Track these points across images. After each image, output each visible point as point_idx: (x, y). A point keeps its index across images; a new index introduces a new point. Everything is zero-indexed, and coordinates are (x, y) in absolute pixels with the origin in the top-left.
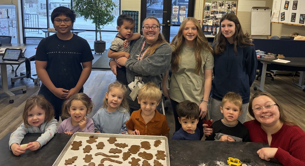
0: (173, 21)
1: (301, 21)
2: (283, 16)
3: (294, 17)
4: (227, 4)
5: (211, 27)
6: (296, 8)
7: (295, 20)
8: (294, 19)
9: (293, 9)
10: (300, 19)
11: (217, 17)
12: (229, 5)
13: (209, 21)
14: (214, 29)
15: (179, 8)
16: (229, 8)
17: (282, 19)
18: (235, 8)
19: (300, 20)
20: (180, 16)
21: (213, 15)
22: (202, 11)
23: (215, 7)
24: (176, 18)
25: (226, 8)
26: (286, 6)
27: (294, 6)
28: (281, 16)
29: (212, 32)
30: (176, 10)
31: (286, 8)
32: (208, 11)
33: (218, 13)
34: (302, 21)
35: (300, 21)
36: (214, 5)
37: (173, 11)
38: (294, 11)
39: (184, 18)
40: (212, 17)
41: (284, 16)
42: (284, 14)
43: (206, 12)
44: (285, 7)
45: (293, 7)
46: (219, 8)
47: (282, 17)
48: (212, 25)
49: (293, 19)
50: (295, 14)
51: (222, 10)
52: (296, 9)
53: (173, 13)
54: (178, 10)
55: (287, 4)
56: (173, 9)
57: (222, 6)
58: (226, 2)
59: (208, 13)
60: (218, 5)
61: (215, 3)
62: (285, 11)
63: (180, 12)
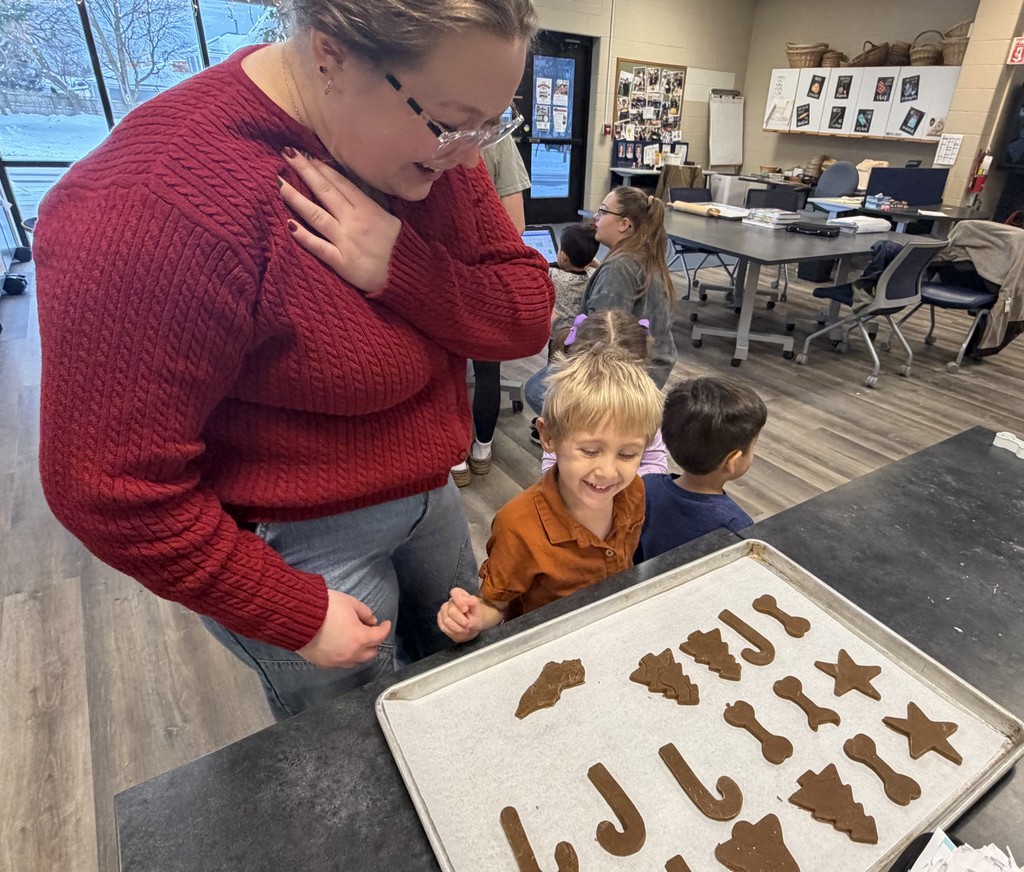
0: (538, 127)
1: (861, 126)
2: (803, 114)
3: (838, 116)
4: (665, 77)
5: (632, 145)
6: (848, 94)
7: (841, 124)
8: (840, 121)
9: (836, 97)
10: (858, 121)
11: (644, 117)
12: (668, 83)
13: (629, 126)
14: (639, 150)
15: (554, 84)
16: (668, 91)
17: (799, 121)
18: (679, 91)
19: (858, 124)
20: (554, 113)
21: (634, 111)
22: (613, 96)
23: (640, 87)
24: (546, 118)
25: (663, 91)
26: (814, 89)
27: (841, 89)
28: (798, 115)
29: (635, 159)
30: (544, 91)
31: (814, 94)
32: (625, 98)
33: (645, 105)
34: (865, 126)
35: (857, 126)
36: (638, 80)
37: (538, 96)
38: (841, 103)
39: (564, 118)
40: (634, 115)
41: (808, 115)
42: (808, 110)
43: (621, 100)
44: (810, 91)
45: (837, 92)
46: (649, 88)
47: (801, 117)
48: (633, 139)
49: (837, 122)
50: (843, 109)
51: (655, 97)
52: (847, 98)
53: (539, 100)
54: (549, 91)
55: (817, 85)
56: (538, 89)
57: (655, 83)
58: (664, 74)
59: (625, 104)
60: (647, 83)
61: (641, 75)
62: (810, 101)
63: (555, 98)
